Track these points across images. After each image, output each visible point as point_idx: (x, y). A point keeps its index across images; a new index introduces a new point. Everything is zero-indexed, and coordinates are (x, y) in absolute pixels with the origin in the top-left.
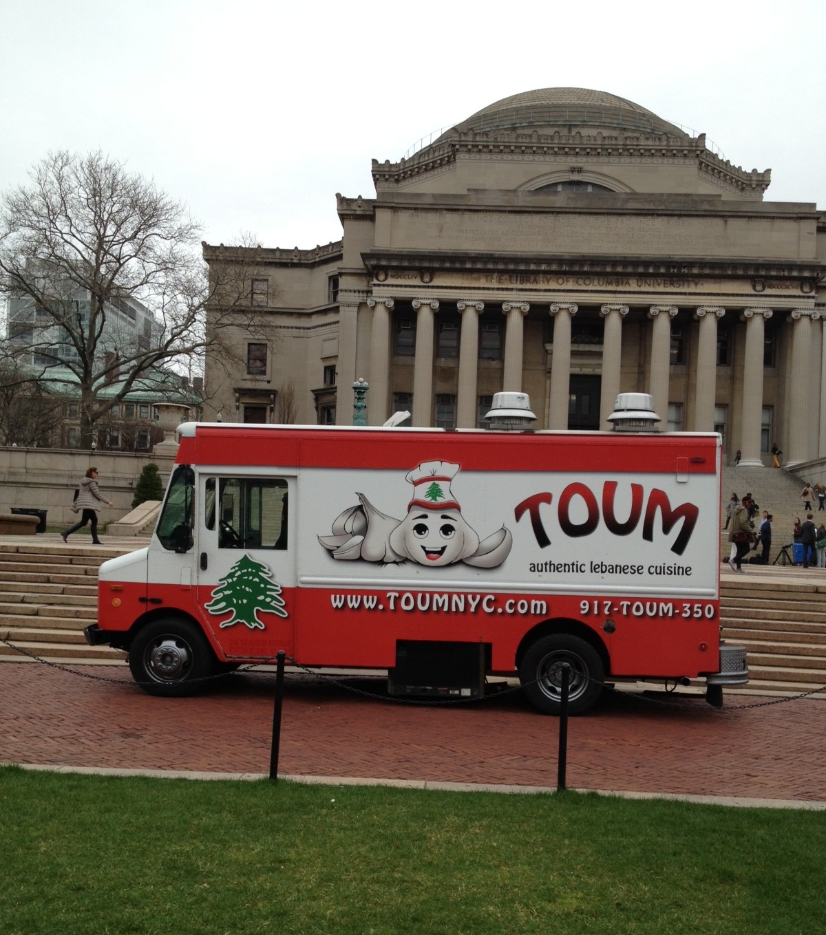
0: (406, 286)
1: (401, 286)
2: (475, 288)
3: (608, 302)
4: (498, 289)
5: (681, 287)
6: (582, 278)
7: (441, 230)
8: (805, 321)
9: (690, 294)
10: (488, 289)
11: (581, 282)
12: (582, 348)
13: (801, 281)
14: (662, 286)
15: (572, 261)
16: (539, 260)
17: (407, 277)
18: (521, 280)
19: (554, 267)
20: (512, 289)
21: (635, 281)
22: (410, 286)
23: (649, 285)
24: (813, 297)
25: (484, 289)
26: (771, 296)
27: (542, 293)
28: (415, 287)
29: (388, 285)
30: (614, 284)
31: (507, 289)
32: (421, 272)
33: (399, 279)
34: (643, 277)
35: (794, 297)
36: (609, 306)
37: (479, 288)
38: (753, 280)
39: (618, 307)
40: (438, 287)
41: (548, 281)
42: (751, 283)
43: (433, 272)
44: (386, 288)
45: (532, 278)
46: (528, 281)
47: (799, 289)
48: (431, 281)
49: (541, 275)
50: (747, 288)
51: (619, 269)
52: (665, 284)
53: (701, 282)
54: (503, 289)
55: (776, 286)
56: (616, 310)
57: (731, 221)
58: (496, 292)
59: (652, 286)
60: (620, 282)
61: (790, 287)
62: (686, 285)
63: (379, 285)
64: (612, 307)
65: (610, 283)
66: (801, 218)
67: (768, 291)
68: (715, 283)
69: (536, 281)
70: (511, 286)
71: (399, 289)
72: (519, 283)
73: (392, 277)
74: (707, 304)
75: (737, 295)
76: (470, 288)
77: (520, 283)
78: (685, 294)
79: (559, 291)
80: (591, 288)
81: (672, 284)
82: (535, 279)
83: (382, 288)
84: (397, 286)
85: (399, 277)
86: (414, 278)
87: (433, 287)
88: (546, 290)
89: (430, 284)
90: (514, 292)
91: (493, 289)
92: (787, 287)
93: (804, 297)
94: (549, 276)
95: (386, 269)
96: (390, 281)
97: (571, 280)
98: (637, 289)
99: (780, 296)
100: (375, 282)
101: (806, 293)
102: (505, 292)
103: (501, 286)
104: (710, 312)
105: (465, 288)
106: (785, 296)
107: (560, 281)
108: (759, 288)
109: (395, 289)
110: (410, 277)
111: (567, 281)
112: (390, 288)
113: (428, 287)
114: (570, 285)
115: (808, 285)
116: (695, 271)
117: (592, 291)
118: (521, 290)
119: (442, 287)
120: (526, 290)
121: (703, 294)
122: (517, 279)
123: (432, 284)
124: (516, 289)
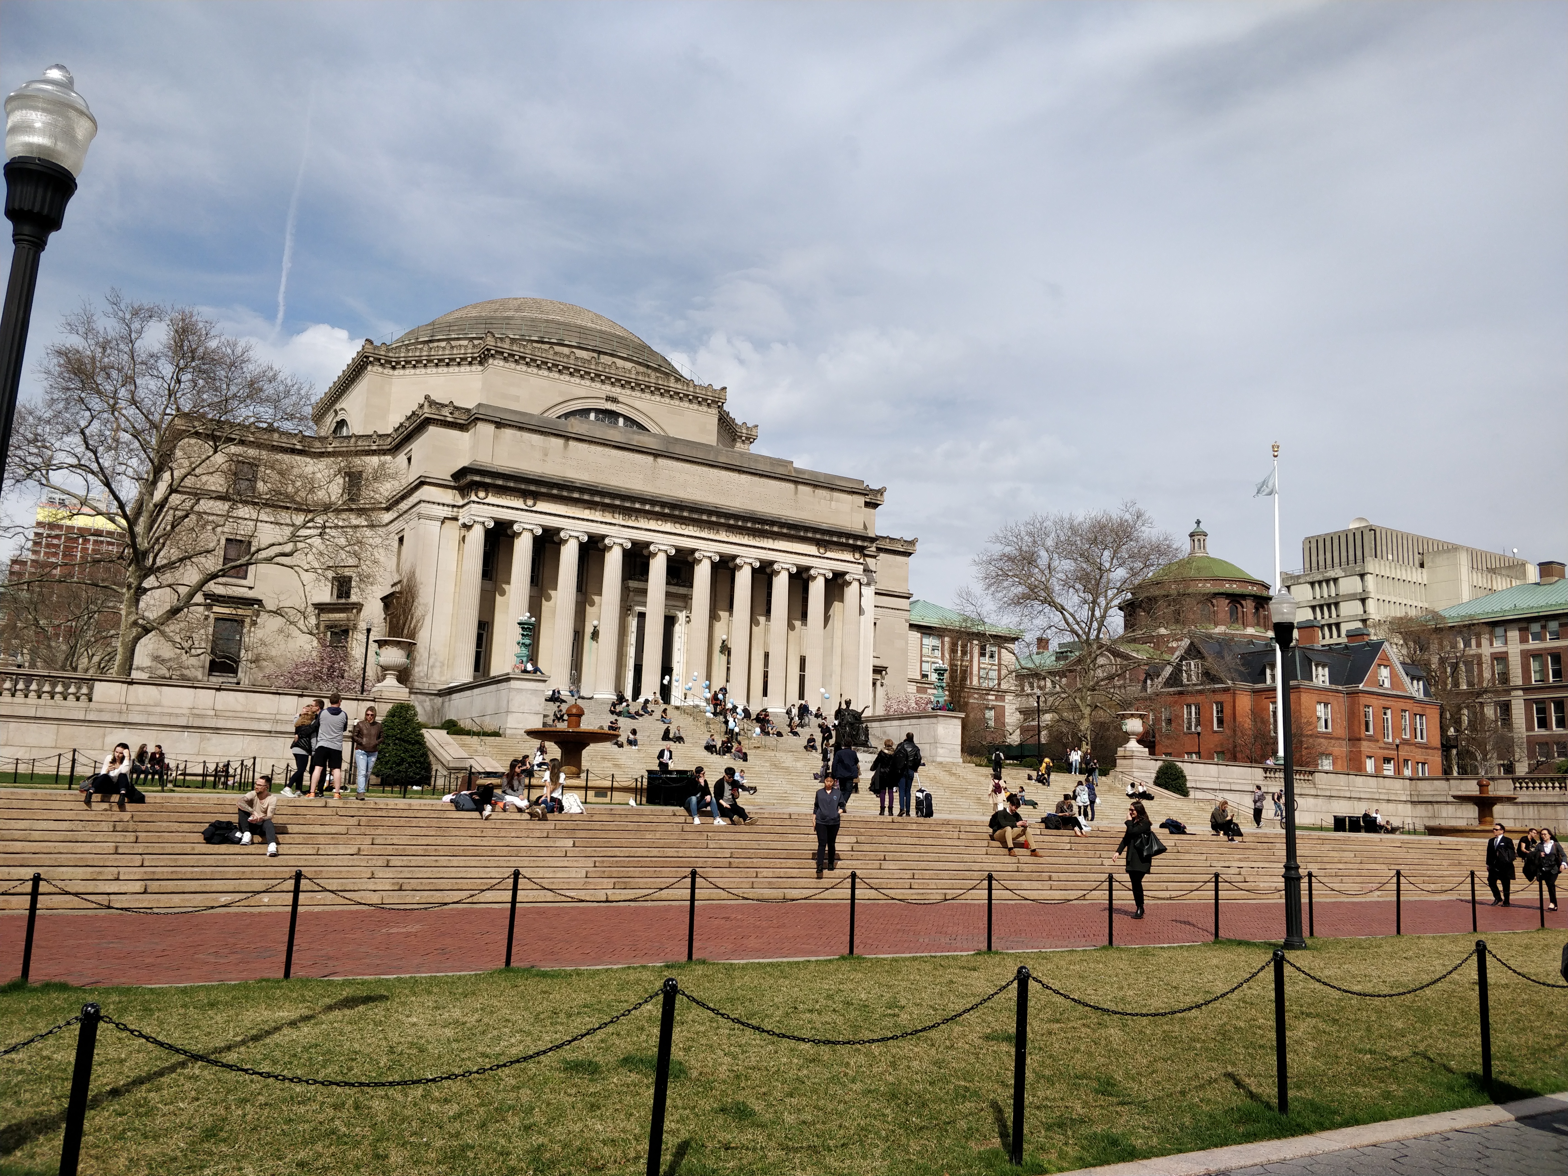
0: (508, 507)
1: (503, 507)
2: (578, 519)
3: (701, 548)
4: (602, 522)
5: (762, 542)
6: (678, 522)
7: (546, 455)
8: (855, 584)
9: (769, 549)
10: (592, 521)
11: (678, 526)
12: (674, 589)
13: (854, 549)
14: (746, 538)
15: (674, 506)
16: (644, 501)
17: (509, 498)
18: (623, 516)
19: (657, 509)
20: (614, 525)
21: (726, 532)
22: (513, 508)
23: (736, 537)
24: (861, 564)
25: (588, 520)
26: (830, 559)
27: (643, 532)
28: (517, 509)
29: (488, 504)
30: (708, 532)
31: (610, 524)
32: (524, 494)
33: (501, 499)
34: (731, 529)
35: (847, 561)
36: (701, 552)
37: (583, 519)
38: (818, 543)
39: (709, 554)
40: (541, 513)
41: (650, 521)
42: (816, 546)
43: (536, 496)
44: (486, 507)
45: (634, 516)
46: (631, 518)
47: (852, 555)
48: (534, 505)
49: (639, 514)
50: (812, 550)
51: (714, 519)
52: (750, 537)
53: (778, 540)
54: (606, 523)
55: (835, 551)
56: (707, 557)
57: (801, 488)
58: (599, 525)
59: (738, 538)
60: (713, 531)
61: (846, 553)
62: (766, 540)
63: (478, 503)
64: (704, 553)
65: (704, 530)
66: (854, 493)
67: (829, 554)
68: (789, 542)
69: (638, 519)
70: (613, 521)
71: (500, 509)
72: (621, 519)
73: (493, 495)
74: (782, 561)
75: (805, 555)
76: (574, 518)
77: (623, 519)
78: (764, 548)
79: (658, 532)
80: (686, 532)
81: (754, 536)
82: (638, 517)
83: (481, 506)
84: (498, 506)
85: (501, 497)
86: (516, 500)
87: (536, 512)
88: (646, 530)
89: (534, 509)
90: (616, 528)
91: (597, 522)
92: (843, 553)
93: (854, 563)
94: (651, 517)
95: (486, 487)
96: (491, 499)
97: (670, 523)
98: (726, 539)
99: (837, 560)
100: (474, 498)
101: (856, 559)
102: (608, 527)
103: (604, 520)
104: (783, 568)
105: (569, 517)
106: (842, 561)
107: (659, 522)
108: (822, 551)
109: (495, 508)
110: (513, 499)
111: (667, 524)
112: (491, 508)
113: (532, 511)
114: (668, 527)
115: (858, 552)
116: (776, 529)
117: (688, 536)
118: (624, 526)
119: (546, 513)
120: (628, 527)
121: (780, 551)
122: (619, 515)
123: (536, 509)
124: (619, 525)
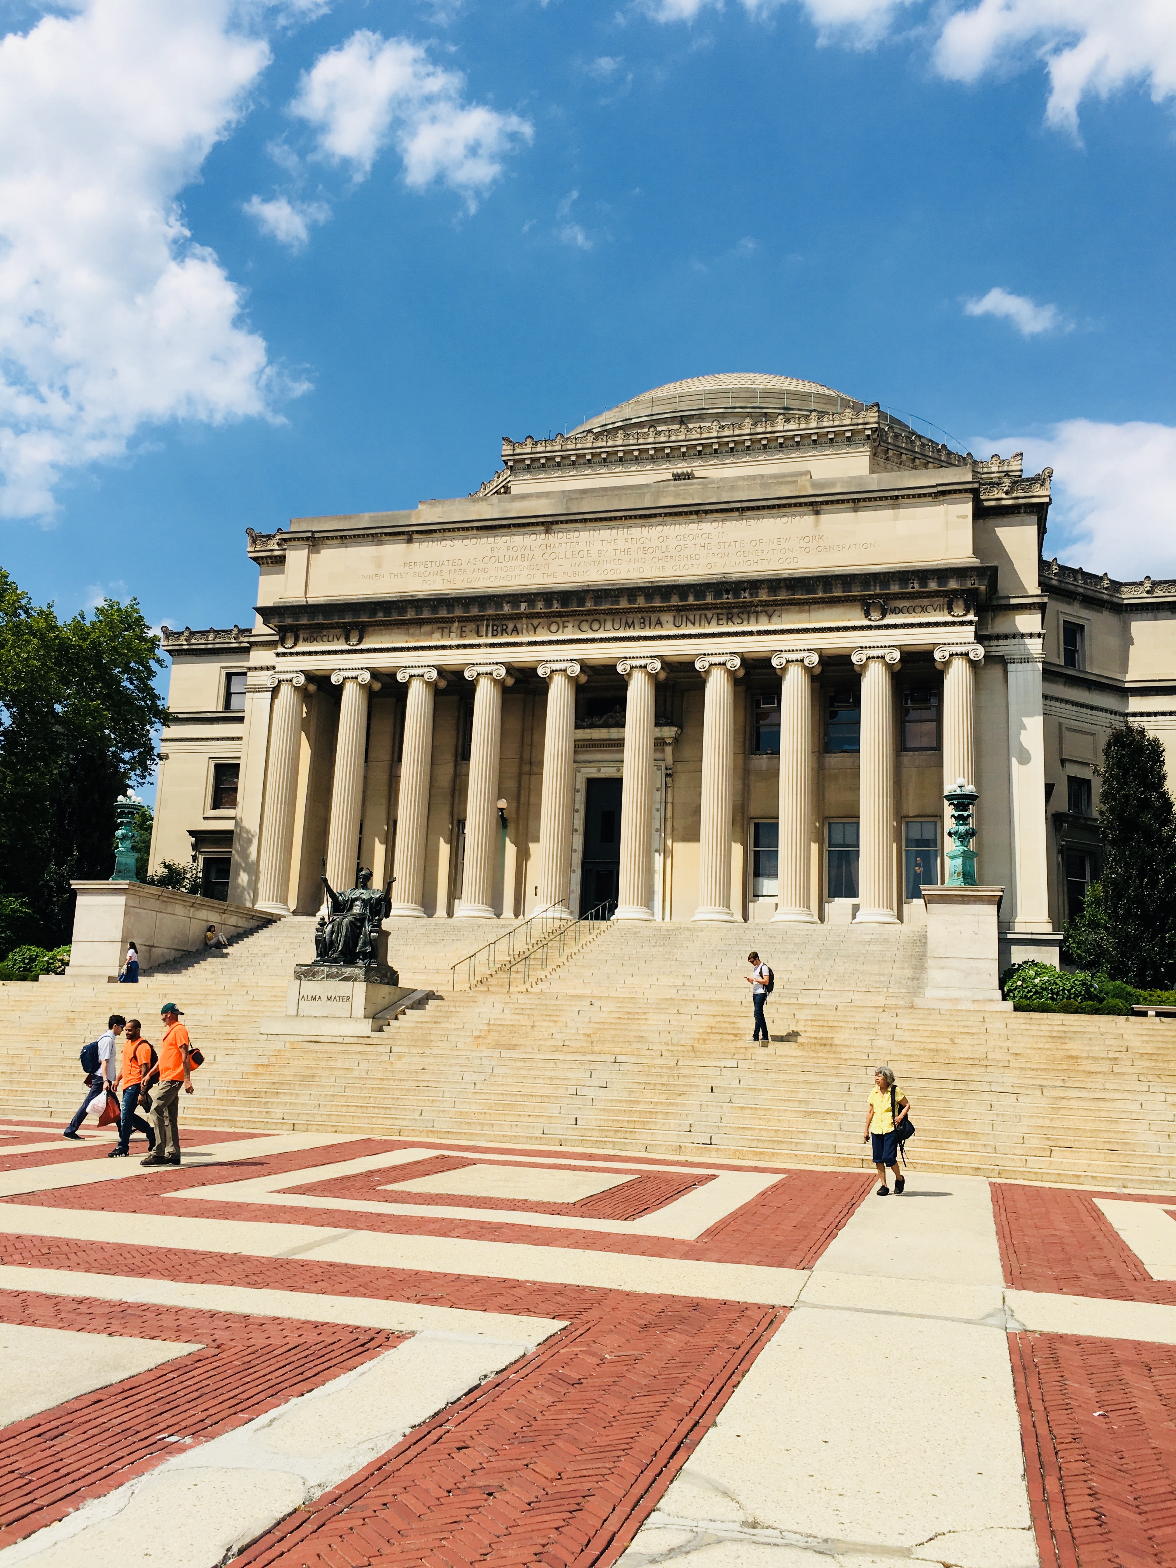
0: (323, 652)
1: (316, 653)
2: (423, 648)
3: (628, 655)
4: (458, 647)
5: (745, 622)
6: (587, 621)
7: (379, 566)
8: (959, 664)
9: (759, 633)
10: (444, 647)
11: (585, 626)
13: (948, 598)
14: (714, 622)
15: (567, 597)
16: (514, 598)
17: (325, 639)
18: (493, 630)
19: (539, 607)
20: (478, 646)
21: (671, 619)
22: (329, 653)
23: (694, 624)
24: (970, 623)
25: (436, 648)
26: (895, 626)
27: (525, 649)
28: (335, 652)
29: (297, 654)
30: (637, 627)
31: (472, 646)
32: (345, 629)
33: (315, 642)
34: (682, 613)
35: (937, 624)
36: (629, 662)
37: (429, 648)
38: (865, 603)
39: (643, 662)
40: (368, 651)
41: (535, 629)
42: (862, 608)
43: (362, 627)
44: (295, 658)
45: (511, 626)
46: (504, 631)
47: (946, 612)
48: (360, 642)
49: (524, 621)
50: (852, 616)
52: (718, 619)
53: (777, 613)
54: (465, 646)
55: (905, 610)
56: (641, 667)
57: (826, 511)
58: (455, 651)
59: (697, 625)
60: (647, 623)
61: (930, 609)
62: (753, 619)
63: (286, 654)
64: (635, 663)
65: (629, 625)
66: (944, 493)
67: (890, 620)
68: (800, 612)
69: (516, 631)
70: (477, 641)
71: (313, 657)
72: (490, 634)
73: (305, 640)
74: (787, 649)
75: (838, 629)
76: (415, 649)
77: (493, 635)
78: (751, 633)
79: (550, 643)
80: (600, 634)
81: (730, 619)
82: (515, 626)
83: (289, 658)
84: (310, 653)
85: (315, 640)
86: (335, 639)
87: (362, 651)
88: (530, 644)
89: (359, 647)
90: (482, 650)
91: (451, 647)
92: (924, 609)
93: (953, 624)
94: (535, 622)
95: (297, 631)
96: (301, 648)
97: (570, 625)
98: (673, 632)
99: (912, 626)
100: (282, 650)
101: (958, 616)
102: (469, 651)
103: (463, 642)
104: (793, 661)
105: (406, 649)
106: (920, 625)
107: (554, 628)
108: (875, 615)
109: (308, 658)
110: (330, 639)
111: (564, 627)
112: (300, 658)
113: (357, 651)
114: (569, 632)
115: (961, 603)
117: (602, 640)
118: (492, 645)
119: (375, 650)
120: (500, 645)
121: (783, 632)
122: (487, 629)
123: (362, 646)
124: (486, 645)
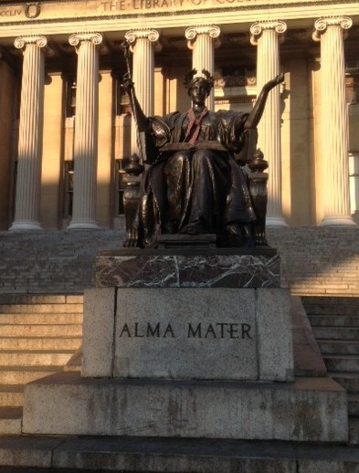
0: (7, 24)
1: (2, 25)
2: (90, 18)
3: (259, 20)
4: (119, 17)
10: (106, 18)
17: (9, 13)
18: (147, 4)
20: (136, 16)
22: (13, 23)
25: (101, 18)
27: (174, 17)
28: (18, 23)
31: (131, 16)
32: (25, 5)
36: (260, 25)
37: (95, 18)
39: (272, 25)
40: (45, 21)
41: (181, 2)
46: (156, 4)
48: (38, 14)
54: (125, 16)
58: (117, 21)
64: (265, 26)
69: (165, 3)
70: (135, 12)
72: (145, 7)
76: (84, 19)
77: (147, 8)
79: (195, 12)
80: (235, 4)
85: (0, 14)
86: (17, 14)
87: (39, 22)
88: (179, 13)
89: (37, 19)
90: (138, 19)
91: (113, 17)
102: (128, 20)
103: (122, 13)
110: (13, 12)
113: (34, 22)
114: (209, 4)
117: (237, 9)
118: (148, 15)
119: (51, 20)
120: (153, 15)
122: (142, 3)
123: (39, 18)
124: (142, 15)
